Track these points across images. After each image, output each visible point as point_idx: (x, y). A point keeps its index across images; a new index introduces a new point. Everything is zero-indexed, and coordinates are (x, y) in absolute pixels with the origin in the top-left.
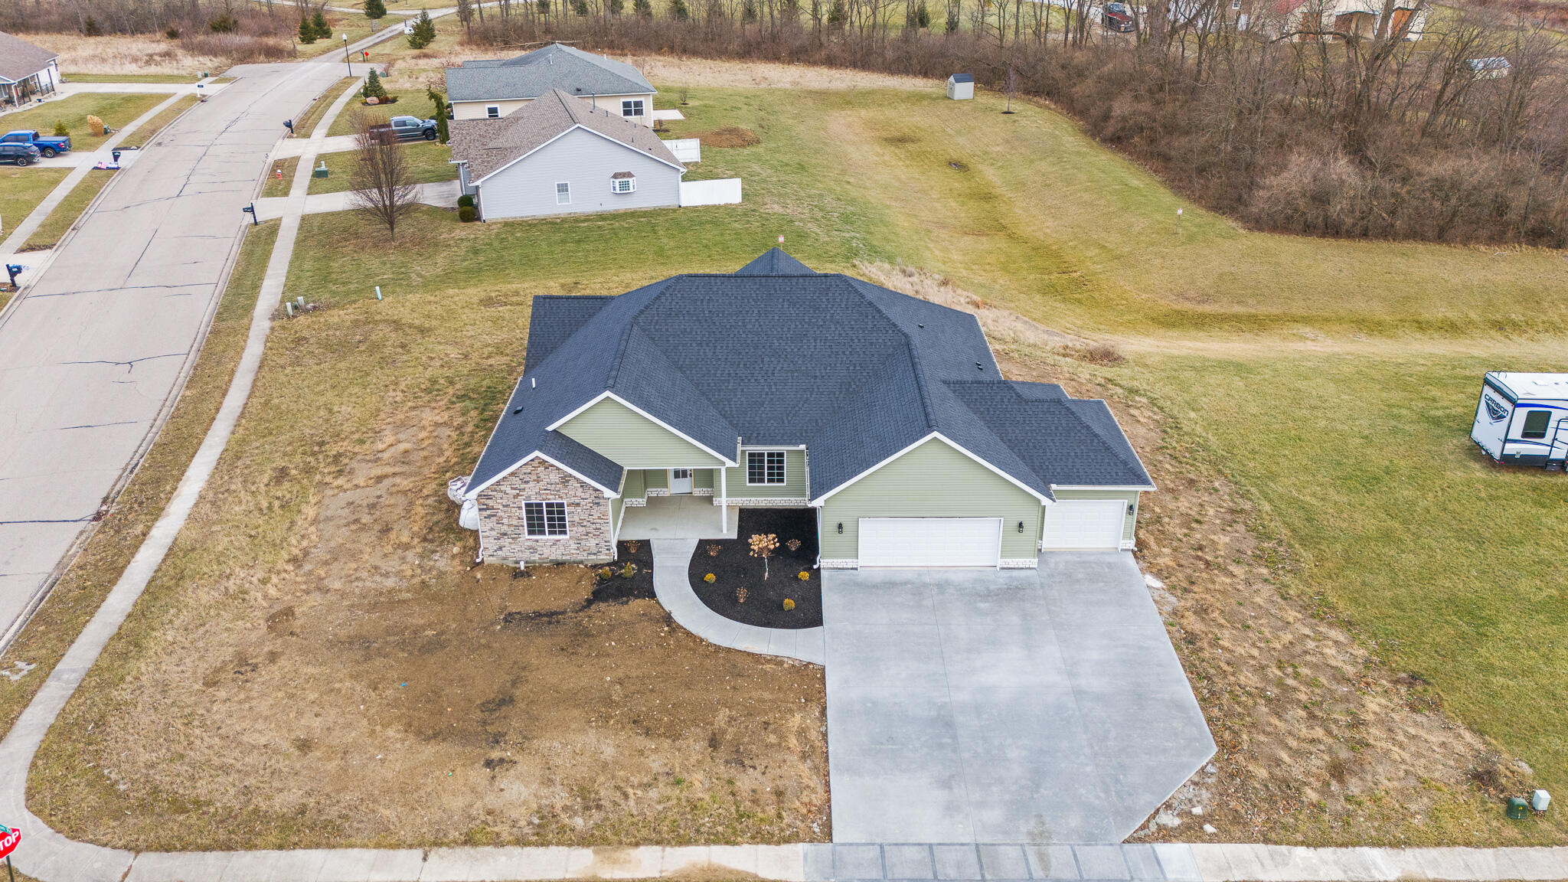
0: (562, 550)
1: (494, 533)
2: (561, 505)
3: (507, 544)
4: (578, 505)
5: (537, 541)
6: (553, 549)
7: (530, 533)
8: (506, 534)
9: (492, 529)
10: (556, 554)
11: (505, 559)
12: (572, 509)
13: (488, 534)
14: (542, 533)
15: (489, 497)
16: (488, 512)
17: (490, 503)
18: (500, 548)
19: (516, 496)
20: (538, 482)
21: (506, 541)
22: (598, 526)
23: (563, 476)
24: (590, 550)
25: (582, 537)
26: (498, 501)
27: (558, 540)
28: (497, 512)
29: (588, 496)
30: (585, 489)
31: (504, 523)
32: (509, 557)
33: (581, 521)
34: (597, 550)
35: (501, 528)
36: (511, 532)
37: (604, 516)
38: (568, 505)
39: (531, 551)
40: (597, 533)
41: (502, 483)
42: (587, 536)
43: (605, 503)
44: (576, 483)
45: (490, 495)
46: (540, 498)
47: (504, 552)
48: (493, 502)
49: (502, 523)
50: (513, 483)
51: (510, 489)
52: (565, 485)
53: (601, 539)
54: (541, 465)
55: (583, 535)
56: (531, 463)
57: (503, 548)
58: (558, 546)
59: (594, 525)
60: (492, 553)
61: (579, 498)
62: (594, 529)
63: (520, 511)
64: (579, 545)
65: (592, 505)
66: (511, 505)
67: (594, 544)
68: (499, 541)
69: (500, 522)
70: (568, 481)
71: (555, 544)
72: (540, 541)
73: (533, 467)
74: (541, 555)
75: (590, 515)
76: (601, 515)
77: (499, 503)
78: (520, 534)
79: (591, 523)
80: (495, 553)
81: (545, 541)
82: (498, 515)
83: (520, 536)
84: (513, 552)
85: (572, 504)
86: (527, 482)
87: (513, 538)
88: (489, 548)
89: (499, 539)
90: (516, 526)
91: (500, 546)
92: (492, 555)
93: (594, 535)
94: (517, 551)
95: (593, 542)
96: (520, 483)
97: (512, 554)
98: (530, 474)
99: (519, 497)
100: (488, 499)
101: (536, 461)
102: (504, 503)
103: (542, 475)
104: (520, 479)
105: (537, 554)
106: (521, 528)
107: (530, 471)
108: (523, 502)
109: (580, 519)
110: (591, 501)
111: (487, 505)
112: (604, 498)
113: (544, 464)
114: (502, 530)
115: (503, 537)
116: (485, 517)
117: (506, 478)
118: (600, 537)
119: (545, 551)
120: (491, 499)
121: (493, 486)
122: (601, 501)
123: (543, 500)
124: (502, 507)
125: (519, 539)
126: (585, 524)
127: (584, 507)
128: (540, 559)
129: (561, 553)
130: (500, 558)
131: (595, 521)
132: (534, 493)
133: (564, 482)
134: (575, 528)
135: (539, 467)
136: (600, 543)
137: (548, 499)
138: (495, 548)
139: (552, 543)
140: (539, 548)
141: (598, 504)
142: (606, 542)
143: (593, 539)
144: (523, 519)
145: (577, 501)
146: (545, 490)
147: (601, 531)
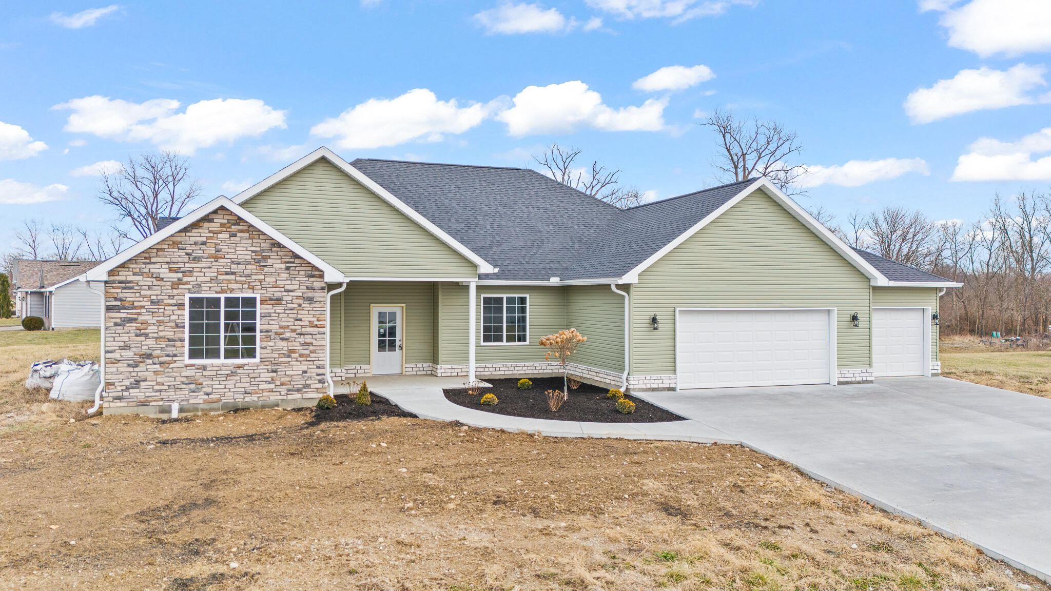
0: (245, 385)
1: (128, 354)
2: (251, 302)
3: (150, 375)
4: (279, 300)
5: (204, 368)
6: (230, 383)
7: (194, 354)
8: (149, 356)
9: (126, 347)
10: (233, 393)
11: (143, 404)
12: (268, 308)
13: (117, 355)
14: (215, 354)
15: (126, 285)
16: (123, 314)
17: (128, 295)
18: (137, 384)
19: (176, 284)
20: (217, 259)
21: (147, 370)
22: (308, 339)
23: (258, 249)
24: (292, 383)
25: (281, 360)
26: (143, 293)
27: (240, 367)
28: (139, 314)
29: (297, 287)
30: (292, 272)
31: (150, 335)
32: (151, 401)
33: (282, 330)
34: (303, 382)
35: (143, 343)
36: (159, 352)
37: (318, 320)
38: (262, 302)
39: (192, 386)
40: (307, 352)
41: (153, 260)
42: (289, 356)
43: (322, 299)
44: (279, 261)
45: (130, 282)
46: (219, 289)
47: (143, 390)
48: (133, 295)
49: (146, 335)
50: (174, 260)
51: (167, 271)
52: (260, 266)
53: (311, 363)
54: (224, 229)
55: (282, 355)
56: (206, 224)
57: (142, 384)
58: (238, 378)
59: (302, 336)
60: (120, 394)
61: (283, 289)
62: (302, 345)
63: (179, 312)
64: (275, 374)
65: (301, 301)
66: (165, 301)
67: (300, 373)
68: (136, 369)
69: (142, 331)
70: (266, 258)
71: (233, 374)
72: (208, 369)
73: (210, 232)
74: (208, 394)
75: (297, 320)
76: (315, 319)
77: (144, 297)
78: (175, 356)
79: (297, 334)
80: (126, 394)
81: (216, 369)
82: (141, 318)
83: (175, 359)
84: (160, 391)
85: (271, 299)
86: (197, 259)
87: (161, 363)
88: (116, 384)
89: (137, 366)
90: (169, 340)
91: (137, 378)
92: (119, 398)
93: (301, 355)
94: (166, 387)
95: (297, 368)
96: (186, 260)
97: (158, 394)
98: (204, 244)
99: (181, 286)
100: (125, 288)
101: (215, 221)
102: (153, 297)
103: (224, 248)
104: (187, 254)
105: (202, 393)
106: (178, 344)
107: (204, 239)
108: (188, 296)
109: (281, 327)
110: (300, 294)
111: (121, 300)
112: (323, 288)
113: (230, 228)
114: (144, 347)
115: (144, 362)
116: (116, 324)
117: (163, 250)
118: (309, 359)
119: (214, 387)
120: (132, 288)
121: (136, 263)
122: (316, 295)
123: (223, 291)
124: (149, 303)
125: (171, 366)
126: (287, 335)
127: (288, 305)
128: (205, 402)
129: (243, 390)
130: (134, 404)
131: (304, 330)
132: (208, 279)
133: (260, 260)
134: (271, 344)
135: (221, 232)
136: (309, 370)
137: (232, 291)
138: (128, 384)
139: (229, 372)
140: (205, 383)
141: (311, 300)
142: (318, 367)
143: (299, 363)
144: (183, 327)
145: (279, 294)
146: (227, 274)
147: (311, 348)
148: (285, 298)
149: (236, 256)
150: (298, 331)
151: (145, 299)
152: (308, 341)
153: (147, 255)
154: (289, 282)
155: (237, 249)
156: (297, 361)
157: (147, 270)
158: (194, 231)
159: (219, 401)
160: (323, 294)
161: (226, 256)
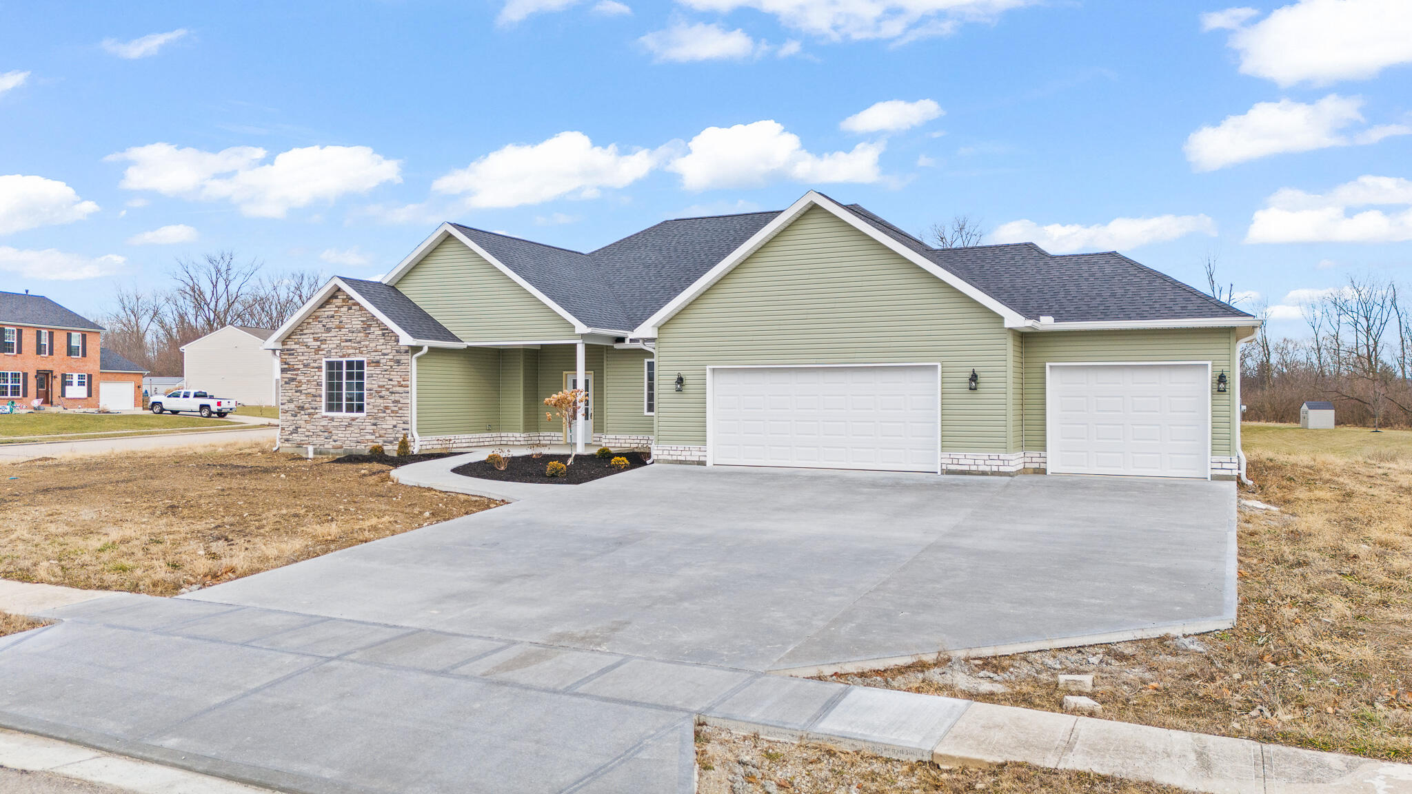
0: (356, 435)
1: (292, 406)
2: (360, 365)
3: (302, 423)
4: (378, 363)
5: (332, 419)
6: (348, 434)
8: (303, 408)
9: (291, 401)
10: (350, 441)
11: (299, 447)
12: (371, 370)
14: (339, 409)
15: (290, 351)
16: (289, 375)
17: (291, 359)
18: (296, 431)
19: (318, 349)
20: (340, 328)
21: (303, 417)
22: (397, 397)
23: (365, 319)
24: (387, 436)
25: (380, 415)
26: (299, 358)
27: (353, 419)
28: (297, 375)
29: (389, 351)
30: (387, 338)
31: (303, 391)
32: (303, 444)
33: (380, 389)
34: (393, 436)
35: (300, 398)
36: (307, 405)
37: (404, 381)
38: (368, 364)
39: (326, 434)
40: (396, 409)
41: (305, 332)
42: (385, 412)
43: (406, 361)
44: (378, 329)
45: (293, 350)
46: (341, 354)
47: (300, 435)
48: (294, 360)
49: (301, 391)
50: (316, 331)
51: (312, 340)
52: (366, 334)
53: (399, 418)
54: (344, 304)
55: (380, 411)
56: (335, 301)
57: (299, 430)
58: (352, 429)
59: (393, 395)
60: (288, 437)
61: (380, 353)
62: (393, 402)
63: (318, 373)
64: (375, 427)
65: (392, 363)
66: (311, 365)
67: (391, 427)
68: (296, 418)
69: (299, 388)
70: (370, 326)
71: (350, 425)
72: (335, 420)
73: (336, 307)
74: (335, 441)
75: (389, 380)
76: (401, 380)
77: (300, 361)
78: (316, 409)
79: (390, 392)
80: (291, 437)
81: (340, 420)
82: (299, 378)
83: (317, 411)
84: (307, 436)
85: (373, 362)
86: (328, 330)
87: (309, 414)
88: (286, 429)
89: (296, 416)
90: (314, 396)
91: (297, 426)
92: (287, 440)
93: (392, 412)
94: (312, 434)
95: (390, 422)
96: (323, 331)
97: (307, 439)
98: (333, 317)
99: (320, 352)
100: (290, 355)
101: (339, 297)
102: (305, 362)
103: (344, 319)
104: (324, 326)
105: (331, 440)
106: (318, 399)
107: (333, 313)
108: (324, 360)
109: (379, 387)
110: (391, 357)
111: (288, 364)
112: (407, 352)
113: (348, 302)
114: (300, 401)
115: (299, 413)
116: (286, 383)
117: (309, 323)
118: (398, 415)
119: (339, 435)
120: (293, 354)
121: (296, 335)
122: (402, 357)
123: (344, 356)
124: (302, 366)
125: (314, 417)
126: (383, 393)
127: (384, 367)
128: (334, 448)
129: (356, 439)
130: (294, 445)
131: (394, 389)
132: (335, 346)
133: (366, 328)
134: (372, 401)
135: (342, 306)
136: (398, 425)
137: (349, 355)
138: (291, 429)
139: (347, 424)
140: (333, 432)
141: (398, 362)
142: (404, 423)
143: (391, 418)
144: (321, 385)
145: (378, 358)
146: (347, 341)
147: (400, 405)
148: (382, 361)
149: (351, 326)
150: (391, 390)
151: (301, 363)
152: (396, 399)
153: (301, 328)
154: (384, 347)
155: (353, 319)
156: (390, 416)
157: (301, 340)
158: (328, 306)
159: (341, 447)
160: (407, 357)
161: (346, 327)
